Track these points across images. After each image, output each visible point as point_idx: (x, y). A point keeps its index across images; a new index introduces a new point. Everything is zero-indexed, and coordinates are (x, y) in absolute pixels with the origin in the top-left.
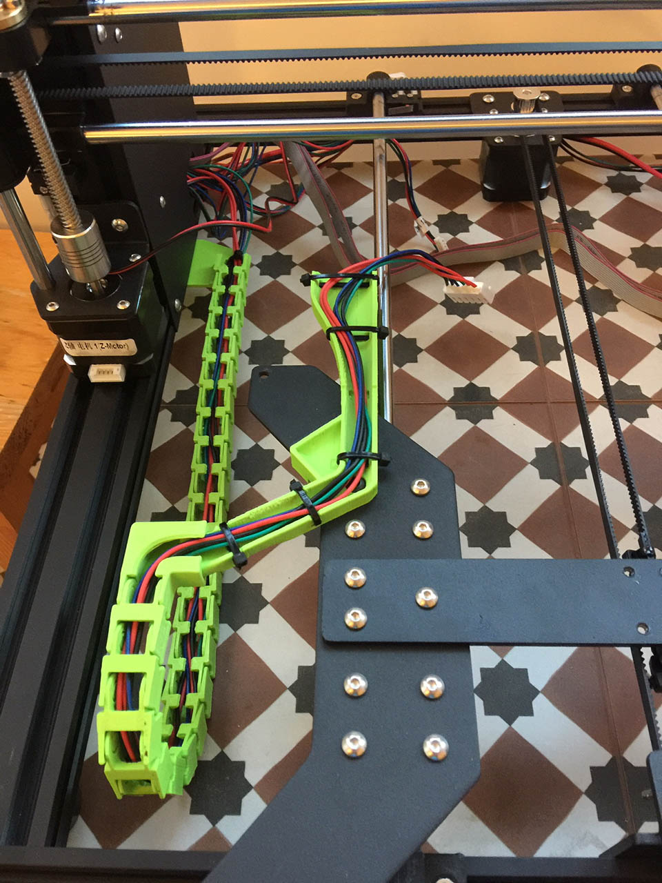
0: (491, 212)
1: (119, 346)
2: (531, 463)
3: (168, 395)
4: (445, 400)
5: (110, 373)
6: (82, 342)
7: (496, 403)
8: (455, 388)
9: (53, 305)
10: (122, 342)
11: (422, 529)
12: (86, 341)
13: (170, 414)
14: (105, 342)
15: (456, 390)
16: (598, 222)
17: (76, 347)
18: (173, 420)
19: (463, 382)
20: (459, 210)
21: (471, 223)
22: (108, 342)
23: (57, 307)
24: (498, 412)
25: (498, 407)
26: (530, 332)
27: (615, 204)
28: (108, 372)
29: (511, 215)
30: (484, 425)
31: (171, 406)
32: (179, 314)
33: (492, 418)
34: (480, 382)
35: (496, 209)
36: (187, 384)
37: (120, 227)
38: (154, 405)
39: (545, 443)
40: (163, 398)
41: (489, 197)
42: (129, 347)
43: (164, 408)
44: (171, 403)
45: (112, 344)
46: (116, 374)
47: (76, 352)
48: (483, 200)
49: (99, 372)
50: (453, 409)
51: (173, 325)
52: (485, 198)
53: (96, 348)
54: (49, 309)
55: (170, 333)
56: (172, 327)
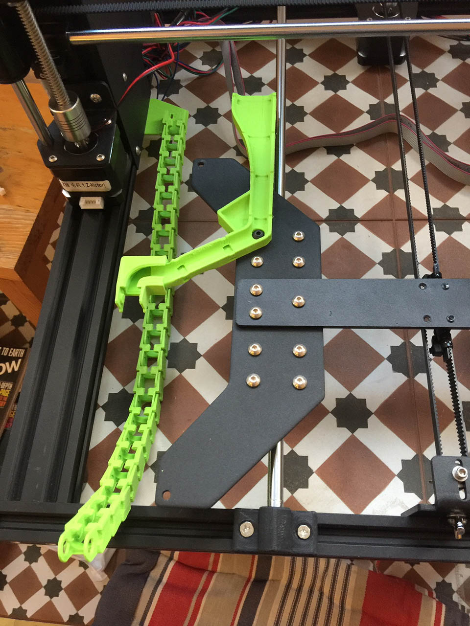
0: (363, 73)
1: (99, 185)
2: (379, 264)
3: (134, 214)
4: (322, 218)
5: (94, 203)
6: (75, 183)
7: (357, 220)
8: (330, 210)
9: (53, 157)
10: (101, 183)
11: (298, 261)
12: (76, 182)
13: (135, 227)
14: (89, 183)
15: (330, 211)
16: (440, 82)
17: (70, 185)
18: (137, 231)
19: (335, 205)
20: (340, 72)
21: (348, 82)
22: (92, 182)
23: (56, 159)
24: (359, 227)
25: (359, 224)
26: (385, 167)
27: (454, 67)
28: (93, 202)
29: (377, 75)
30: (348, 236)
31: (135, 222)
32: (139, 157)
33: (354, 231)
34: (347, 205)
35: (366, 71)
36: (146, 206)
37: (96, 100)
38: (125, 221)
39: (389, 249)
40: (130, 216)
41: (362, 62)
42: (106, 185)
43: (131, 223)
44: (136, 219)
45: (94, 184)
46: (98, 203)
47: (71, 189)
48: (357, 64)
49: (87, 202)
50: (328, 225)
51: (135, 164)
52: (359, 62)
53: (84, 186)
54: (51, 160)
55: (133, 171)
56: (134, 167)
